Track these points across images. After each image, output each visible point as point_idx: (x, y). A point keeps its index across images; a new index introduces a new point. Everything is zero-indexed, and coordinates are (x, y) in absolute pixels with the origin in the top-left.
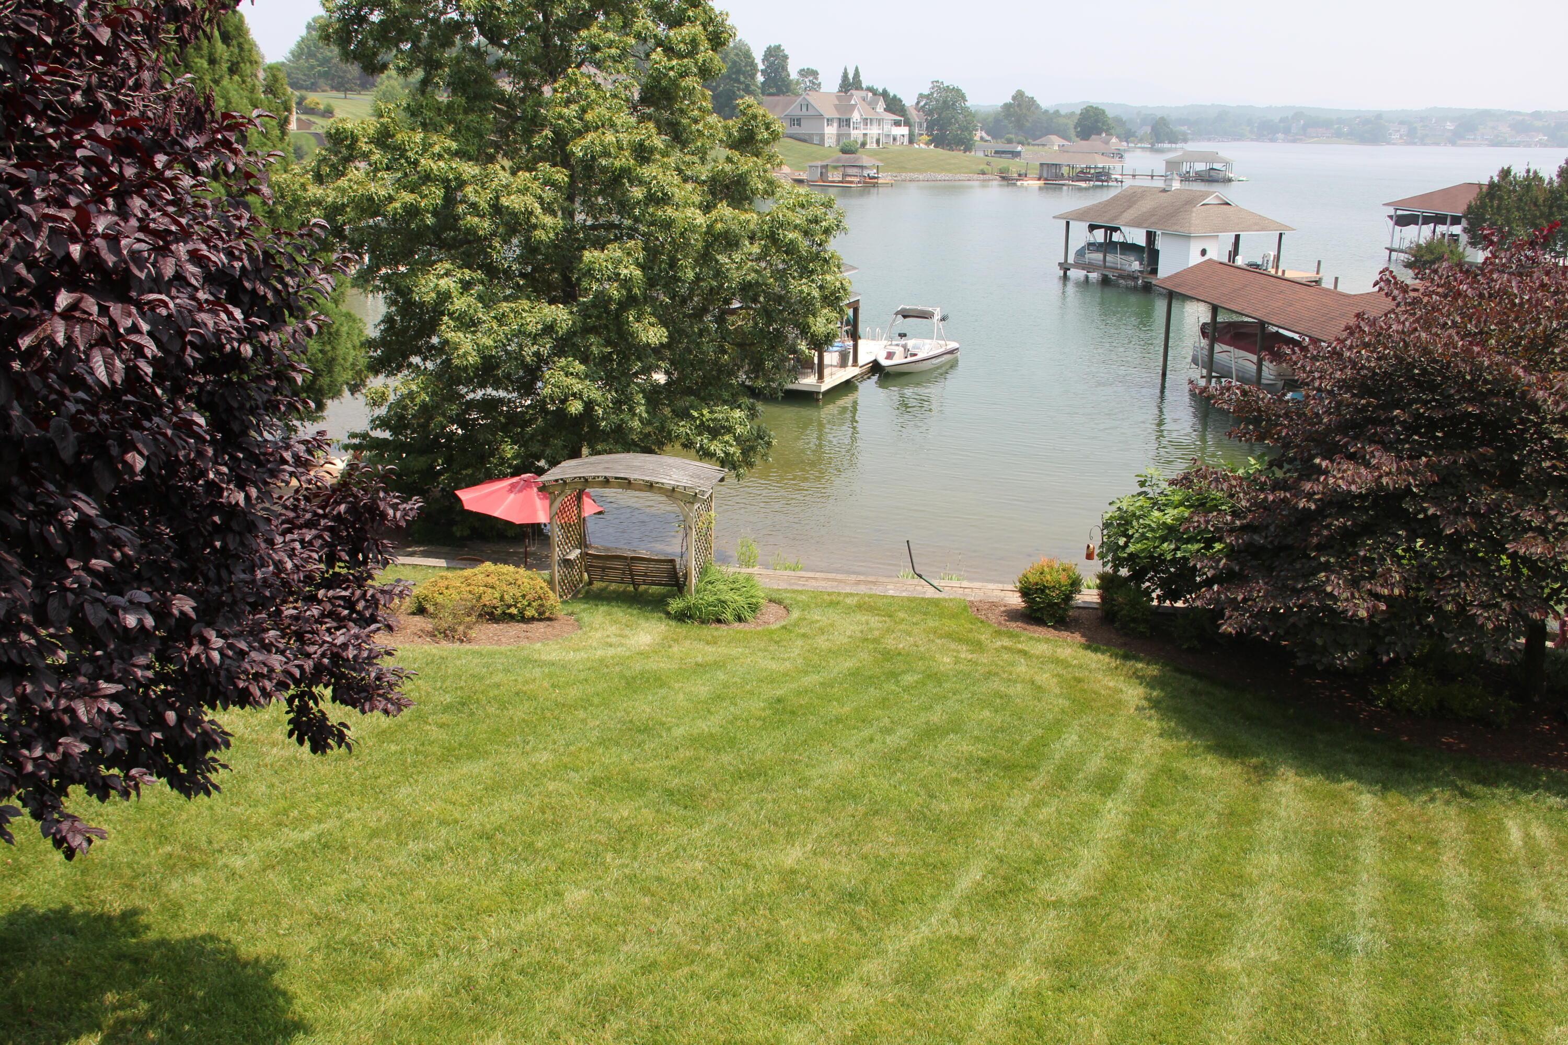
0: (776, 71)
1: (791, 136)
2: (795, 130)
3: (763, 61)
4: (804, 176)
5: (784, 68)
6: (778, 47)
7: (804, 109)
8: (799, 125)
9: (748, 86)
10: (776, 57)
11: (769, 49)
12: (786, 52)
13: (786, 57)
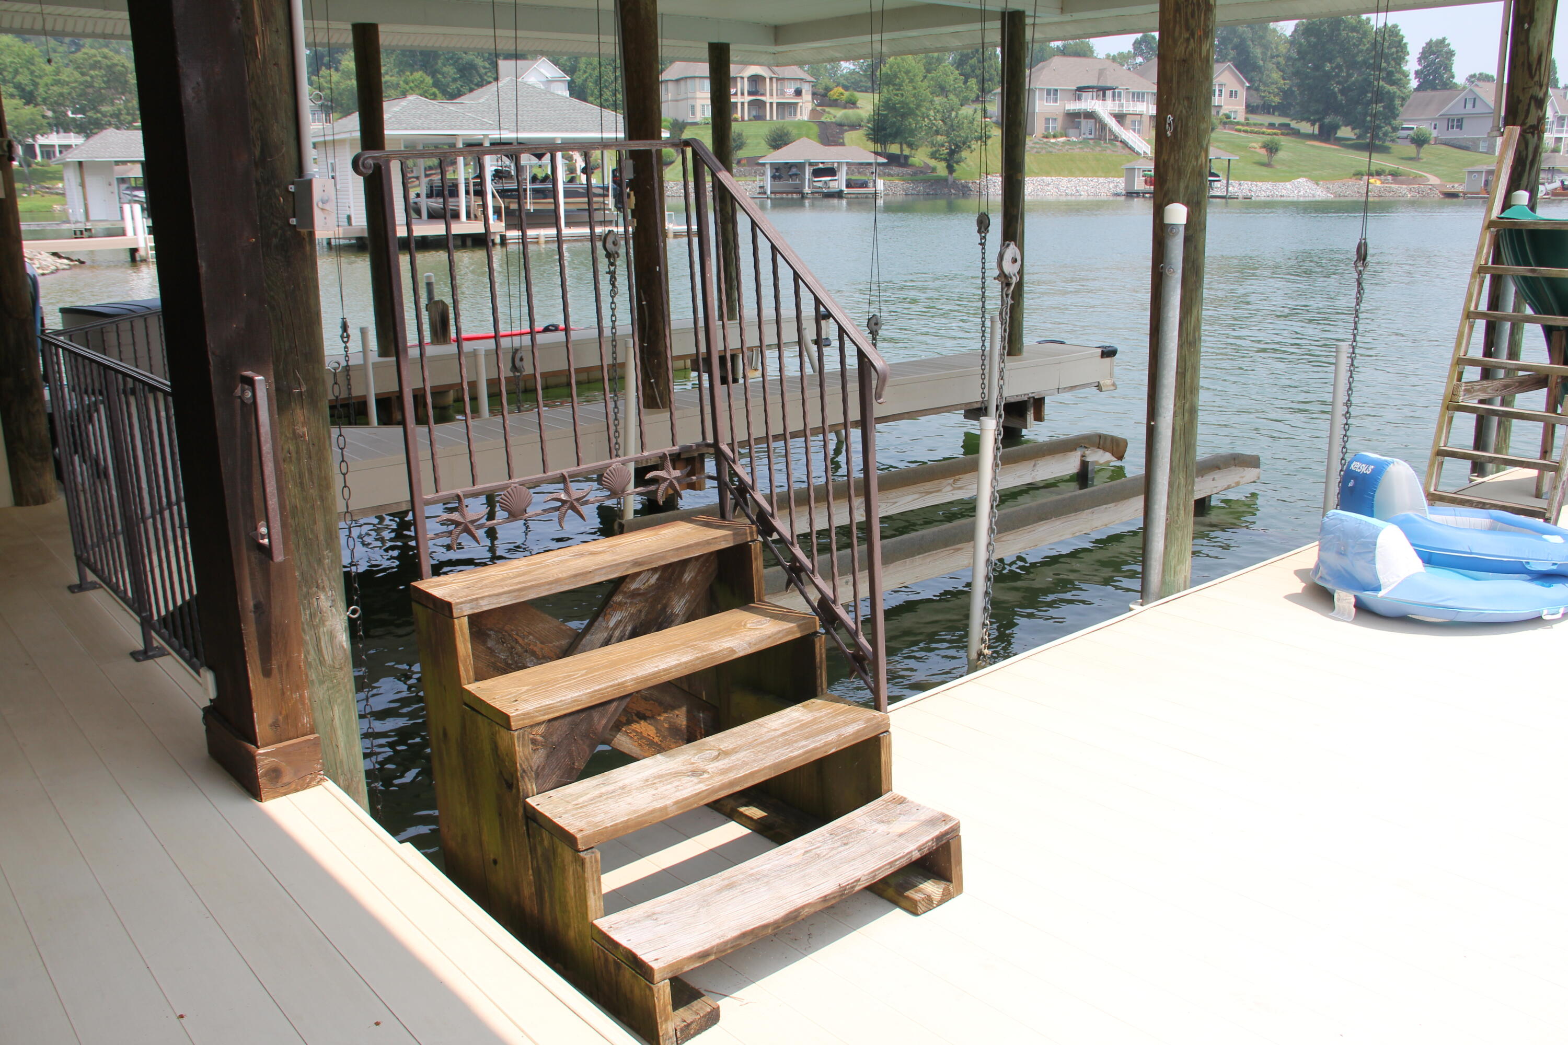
0: (1436, 71)
1: (1447, 143)
2: (1455, 134)
3: (1419, 60)
4: (1458, 188)
5: (1448, 68)
6: (1444, 39)
7: (1469, 105)
8: (1460, 127)
9: (1390, 74)
10: (1437, 53)
11: (1429, 44)
12: (1452, 47)
13: (1451, 54)
